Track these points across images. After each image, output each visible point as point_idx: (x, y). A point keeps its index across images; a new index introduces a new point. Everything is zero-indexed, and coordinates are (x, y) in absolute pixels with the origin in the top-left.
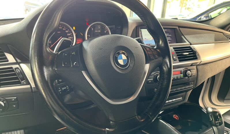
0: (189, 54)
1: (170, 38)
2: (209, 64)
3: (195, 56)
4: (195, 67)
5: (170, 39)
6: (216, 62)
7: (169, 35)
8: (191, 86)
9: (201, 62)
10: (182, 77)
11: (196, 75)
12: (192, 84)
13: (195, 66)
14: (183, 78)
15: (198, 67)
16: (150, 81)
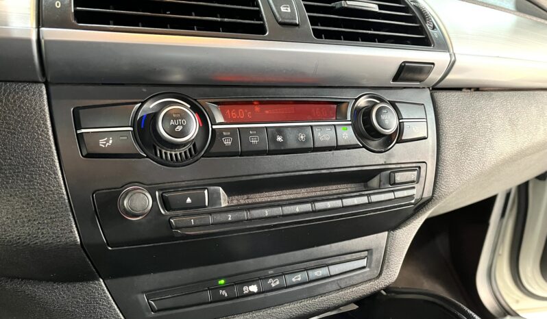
3: (420, 30)
9: (453, 63)
16: (107, 141)
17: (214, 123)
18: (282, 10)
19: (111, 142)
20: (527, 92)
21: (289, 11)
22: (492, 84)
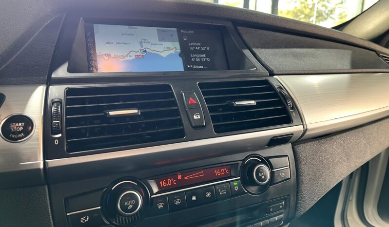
0: (259, 105)
1: (204, 56)
2: (338, 136)
3: (285, 111)
4: (287, 149)
5: (204, 60)
6: (360, 129)
7: (203, 49)
8: (276, 218)
9: (305, 131)
10: (236, 188)
11: (294, 178)
12: (278, 208)
13: (290, 145)
14: (241, 192)
15: (300, 148)
16: (86, 219)
17: (152, 194)
18: (195, 118)
19: (88, 219)
20: (357, 130)
21: (199, 118)
22: (334, 131)
